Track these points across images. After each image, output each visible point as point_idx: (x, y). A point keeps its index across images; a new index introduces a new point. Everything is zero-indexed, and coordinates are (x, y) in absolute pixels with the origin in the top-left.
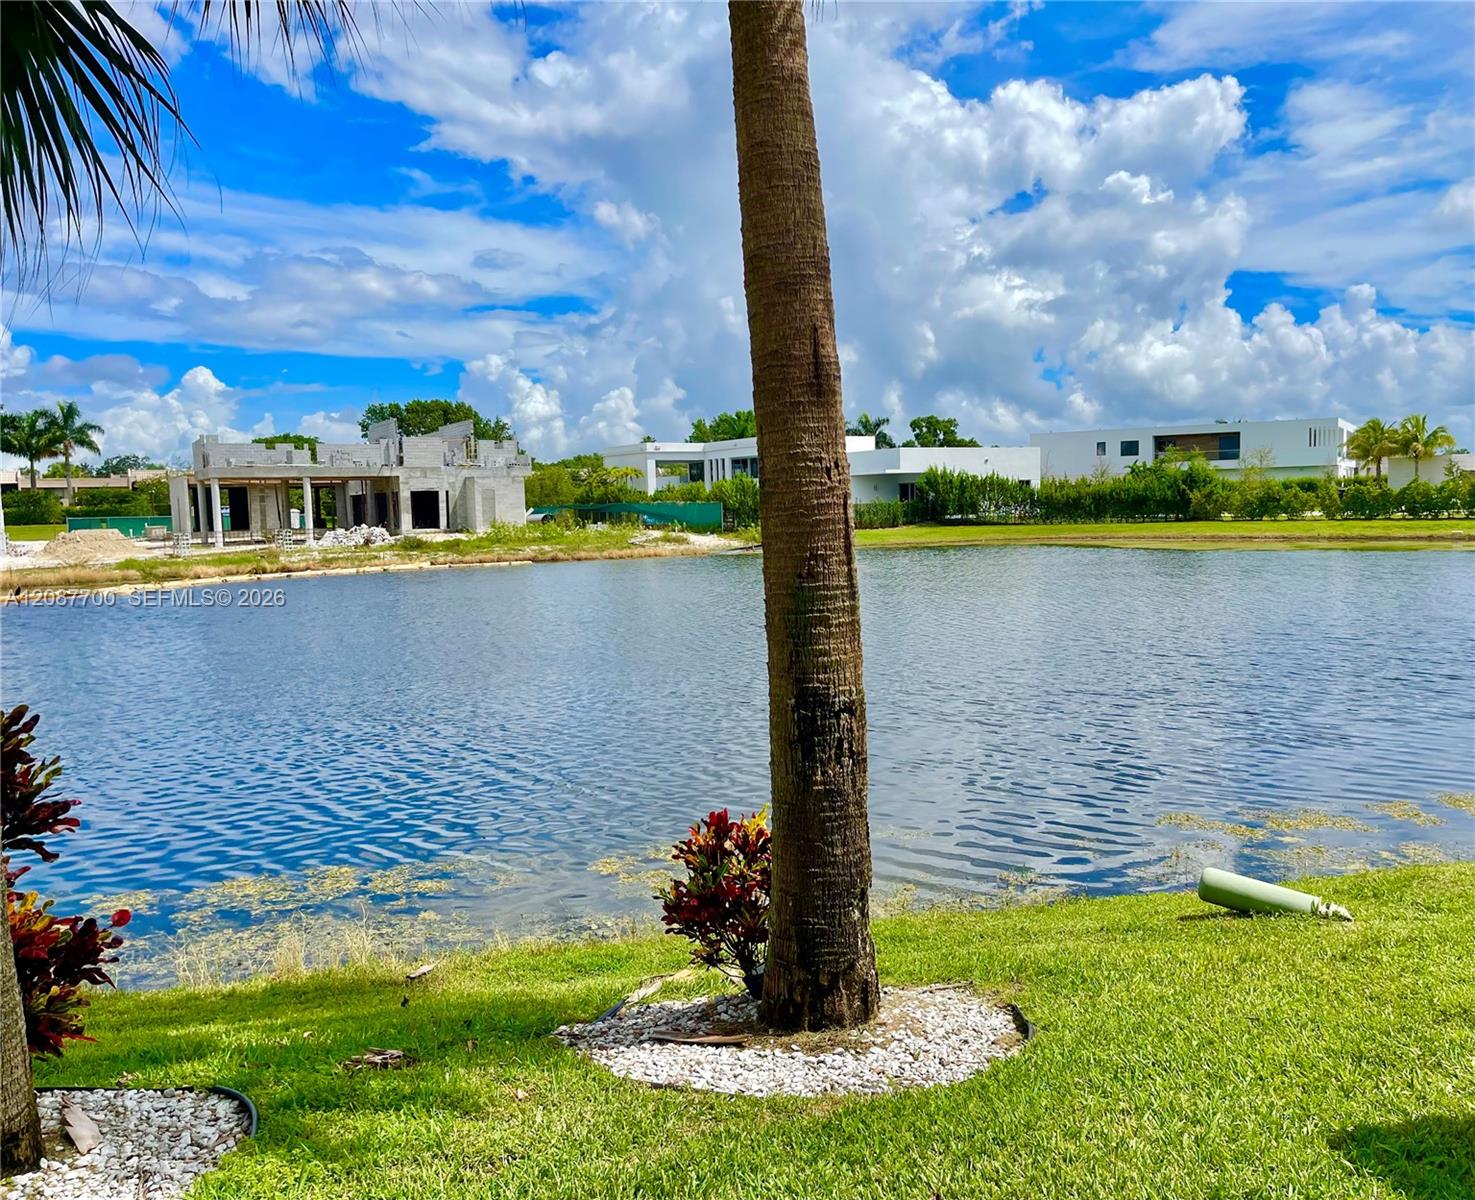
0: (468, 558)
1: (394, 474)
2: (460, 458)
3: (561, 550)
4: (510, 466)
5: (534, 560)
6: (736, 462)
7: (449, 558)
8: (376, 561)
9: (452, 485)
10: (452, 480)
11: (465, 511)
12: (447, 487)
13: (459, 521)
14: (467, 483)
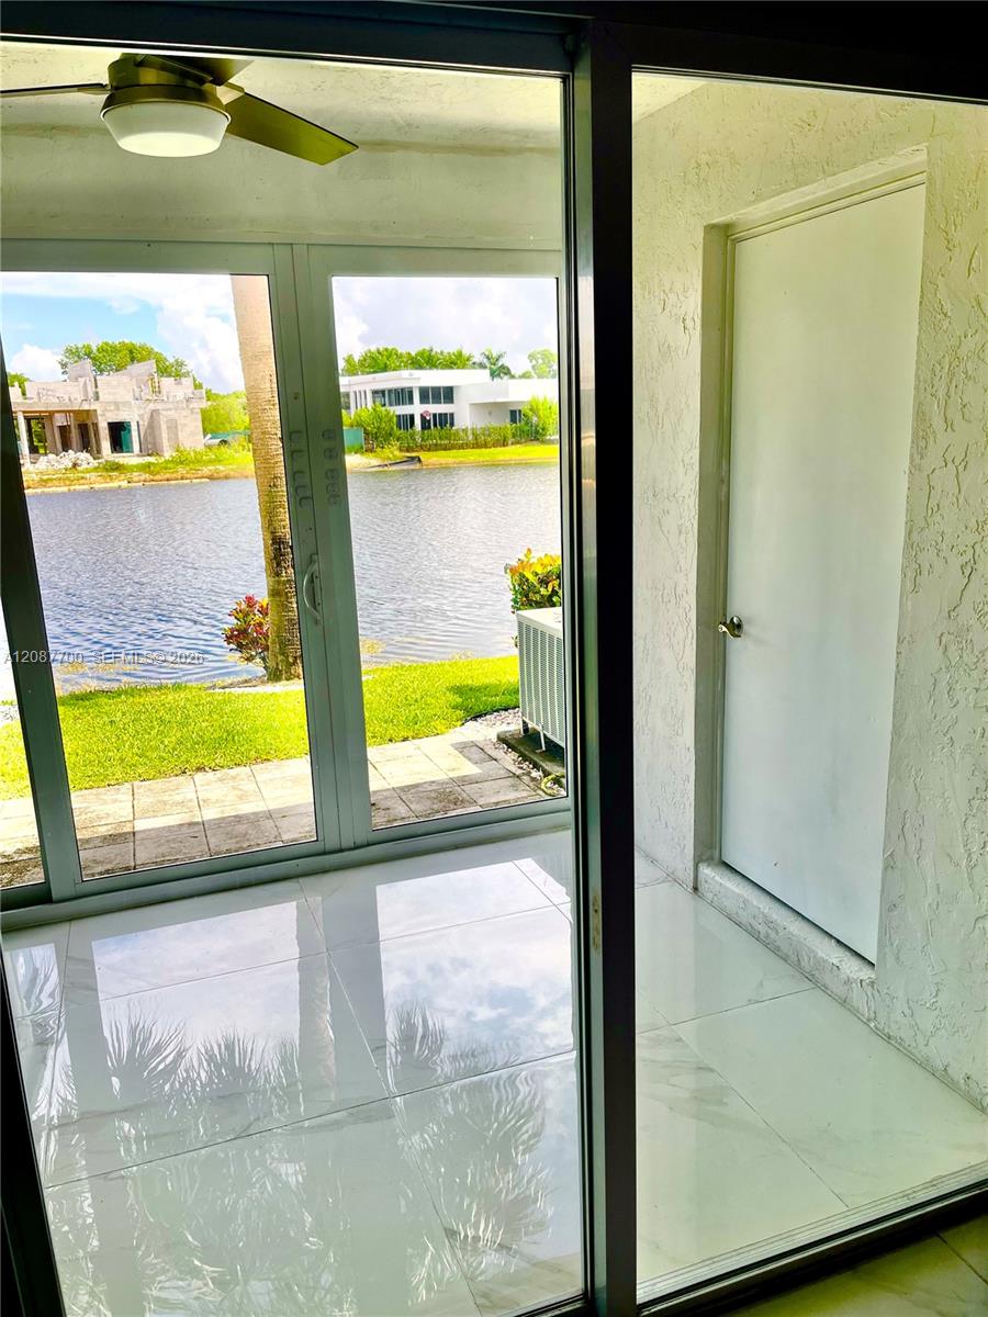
0: (158, 477)
1: (93, 408)
2: (147, 393)
3: (232, 470)
4: (188, 400)
5: (211, 478)
6: (375, 392)
7: (142, 478)
8: (83, 481)
9: (141, 416)
10: (142, 412)
11: (154, 438)
12: (138, 419)
13: (149, 446)
14: (154, 415)
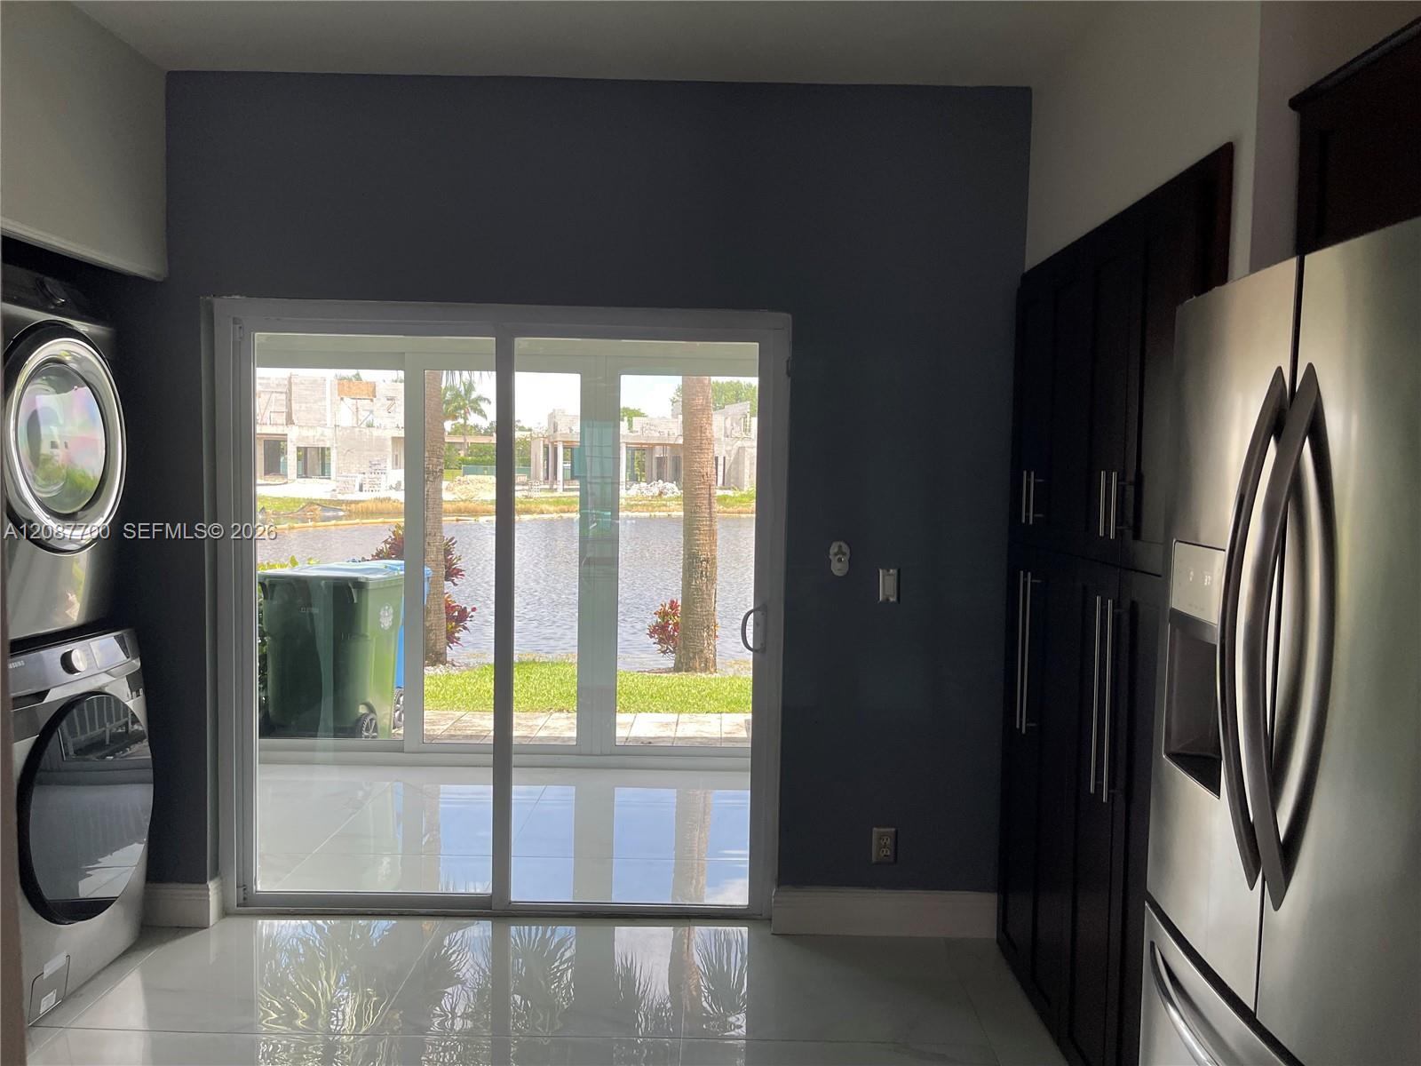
0: (731, 509)
2: (738, 431)
8: (664, 508)
9: (728, 452)
10: (729, 448)
11: (737, 473)
12: (725, 454)
13: (732, 480)
14: (740, 451)
